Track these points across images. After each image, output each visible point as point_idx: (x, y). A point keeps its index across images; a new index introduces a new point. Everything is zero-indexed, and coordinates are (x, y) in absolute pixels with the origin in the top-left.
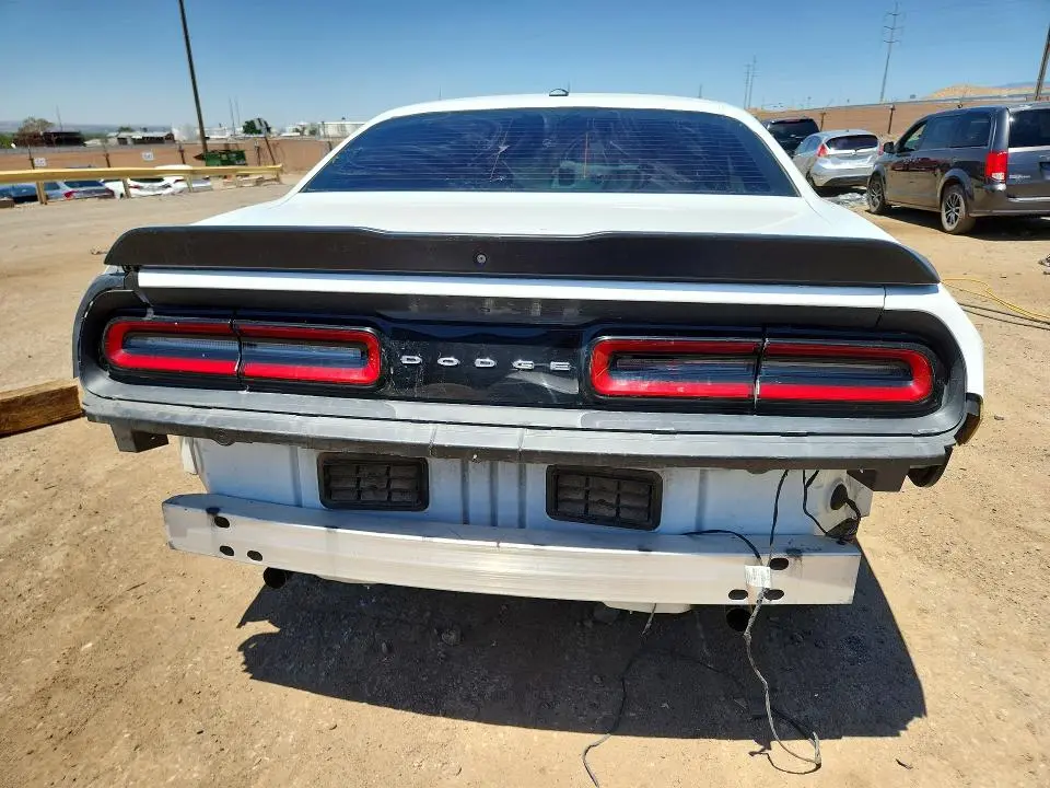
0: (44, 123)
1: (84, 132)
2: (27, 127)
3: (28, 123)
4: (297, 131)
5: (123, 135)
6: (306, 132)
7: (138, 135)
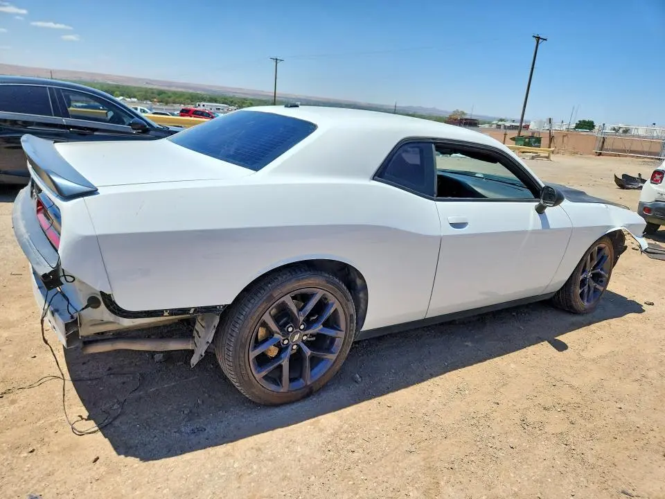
0: (463, 113)
1: (480, 119)
2: (454, 115)
3: (456, 112)
4: (614, 129)
5: (500, 123)
6: (621, 131)
7: (508, 124)
